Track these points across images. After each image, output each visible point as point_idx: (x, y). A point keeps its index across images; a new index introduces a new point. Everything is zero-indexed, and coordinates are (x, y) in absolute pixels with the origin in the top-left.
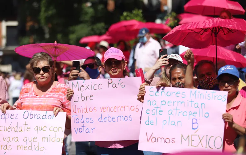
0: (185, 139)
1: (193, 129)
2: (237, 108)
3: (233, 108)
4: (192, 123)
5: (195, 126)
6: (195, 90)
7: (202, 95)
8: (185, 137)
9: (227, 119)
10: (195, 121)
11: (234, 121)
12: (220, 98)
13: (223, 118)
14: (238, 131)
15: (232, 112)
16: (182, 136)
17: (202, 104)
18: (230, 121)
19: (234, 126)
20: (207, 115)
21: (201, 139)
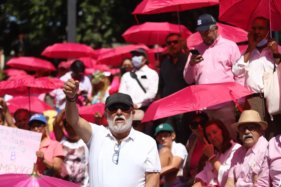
0: (4, 167)
1: (11, 160)
2: (47, 147)
3: (44, 147)
4: (11, 155)
5: (13, 158)
6: (16, 129)
7: (21, 134)
8: (4, 165)
9: (39, 155)
10: (13, 154)
11: (45, 157)
12: (36, 138)
13: (36, 154)
14: (48, 165)
15: (44, 150)
16: (2, 165)
17: (21, 141)
18: (42, 157)
19: (44, 161)
20: (24, 150)
21: (16, 168)
